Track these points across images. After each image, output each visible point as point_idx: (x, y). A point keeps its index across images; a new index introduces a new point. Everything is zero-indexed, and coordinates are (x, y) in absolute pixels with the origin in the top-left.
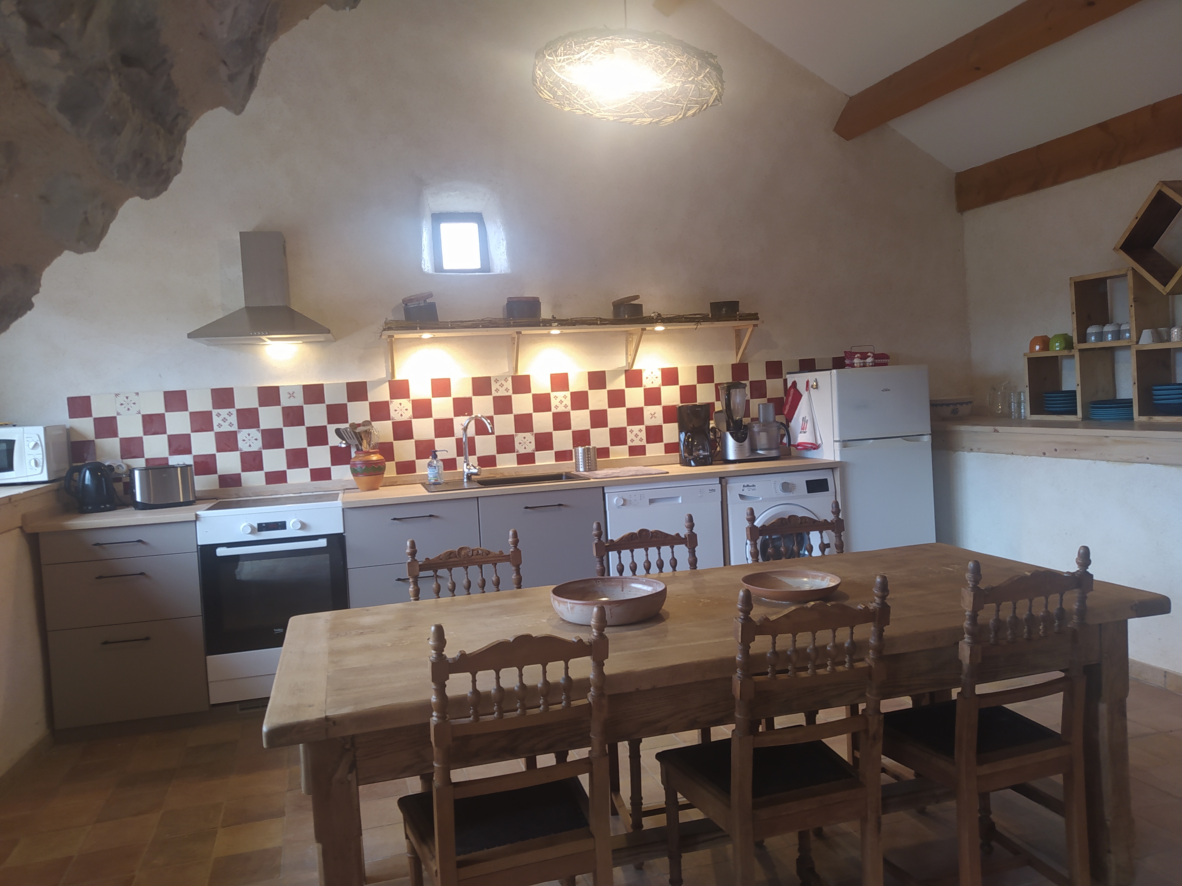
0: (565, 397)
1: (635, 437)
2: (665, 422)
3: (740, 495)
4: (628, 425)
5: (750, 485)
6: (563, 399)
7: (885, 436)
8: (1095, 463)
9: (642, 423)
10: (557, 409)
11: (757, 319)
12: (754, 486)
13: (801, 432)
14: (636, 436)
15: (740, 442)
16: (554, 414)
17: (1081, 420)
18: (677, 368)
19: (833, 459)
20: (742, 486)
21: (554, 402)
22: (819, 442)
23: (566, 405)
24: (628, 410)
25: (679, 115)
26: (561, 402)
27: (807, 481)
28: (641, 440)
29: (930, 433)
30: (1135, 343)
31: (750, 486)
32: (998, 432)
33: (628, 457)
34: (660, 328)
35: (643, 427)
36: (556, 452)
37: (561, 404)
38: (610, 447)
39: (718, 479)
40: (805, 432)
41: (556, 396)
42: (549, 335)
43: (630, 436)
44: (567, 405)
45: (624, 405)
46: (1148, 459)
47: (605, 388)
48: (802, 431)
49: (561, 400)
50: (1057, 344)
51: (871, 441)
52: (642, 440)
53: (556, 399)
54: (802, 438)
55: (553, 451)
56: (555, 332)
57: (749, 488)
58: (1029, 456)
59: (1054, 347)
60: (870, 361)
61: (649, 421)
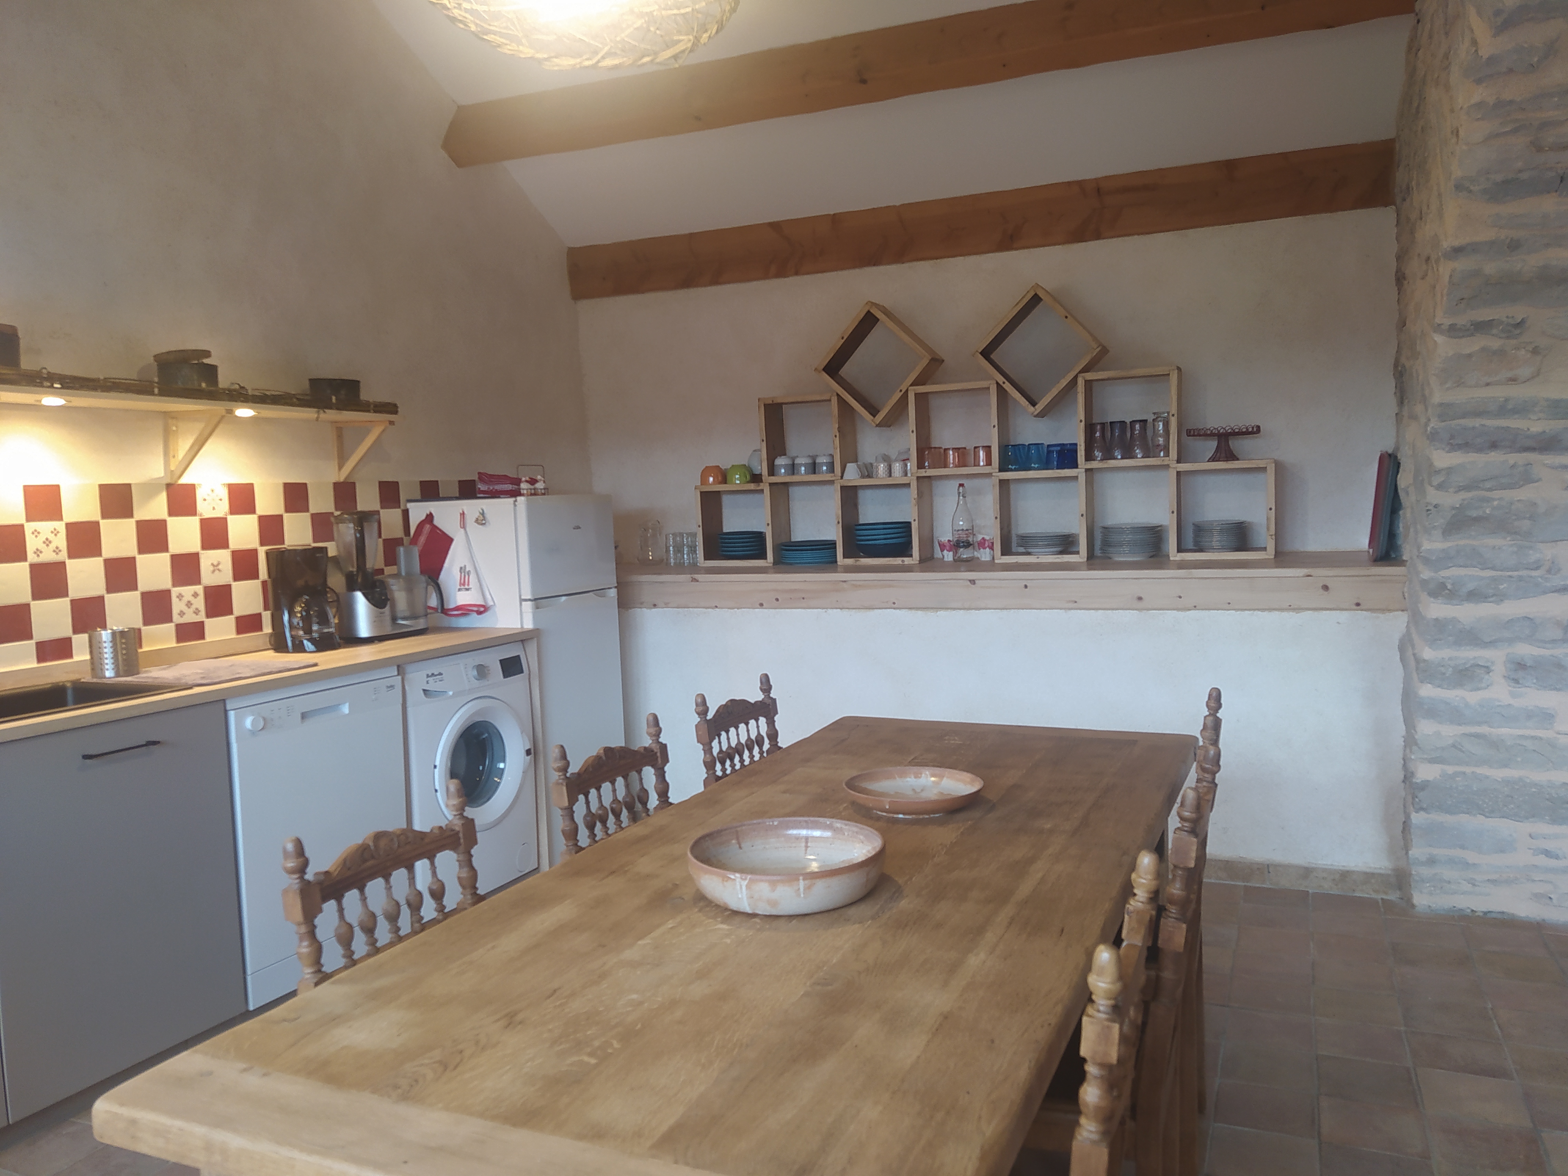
0: (55, 532)
1: (187, 608)
2: (236, 578)
3: (424, 690)
4: (174, 585)
5: (436, 673)
6: (51, 537)
7: (575, 592)
8: (826, 612)
9: (198, 581)
10: (38, 556)
11: (396, 413)
12: (440, 674)
13: (459, 590)
14: (189, 604)
15: (380, 608)
16: (32, 566)
17: (771, 565)
18: (251, 486)
19: (519, 626)
20: (425, 676)
21: (32, 543)
22: (490, 603)
23: (57, 548)
24: (173, 557)
25: (587, 59)
26: (47, 542)
27: (501, 661)
28: (197, 612)
29: (616, 585)
30: (840, 478)
31: (436, 675)
32: (697, 581)
33: (174, 645)
34: (244, 412)
35: (199, 589)
36: (37, 644)
37: (48, 545)
38: (144, 629)
39: (396, 668)
40: (467, 590)
41: (36, 531)
42: (37, 408)
43: (177, 606)
44: (61, 548)
45: (165, 549)
46: (894, 603)
47: (130, 515)
48: (462, 587)
49: (47, 539)
50: (737, 476)
51: (564, 598)
52: (199, 611)
53: (36, 536)
54: (462, 598)
55: (32, 643)
56: (52, 400)
57: (435, 678)
58: (738, 609)
59: (734, 479)
60: (542, 487)
61: (209, 578)
